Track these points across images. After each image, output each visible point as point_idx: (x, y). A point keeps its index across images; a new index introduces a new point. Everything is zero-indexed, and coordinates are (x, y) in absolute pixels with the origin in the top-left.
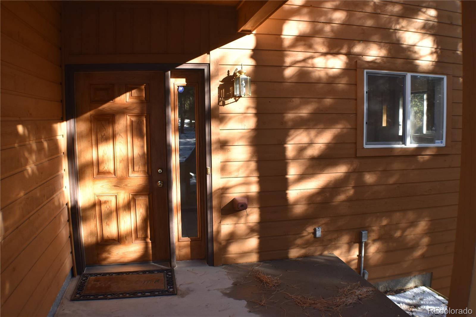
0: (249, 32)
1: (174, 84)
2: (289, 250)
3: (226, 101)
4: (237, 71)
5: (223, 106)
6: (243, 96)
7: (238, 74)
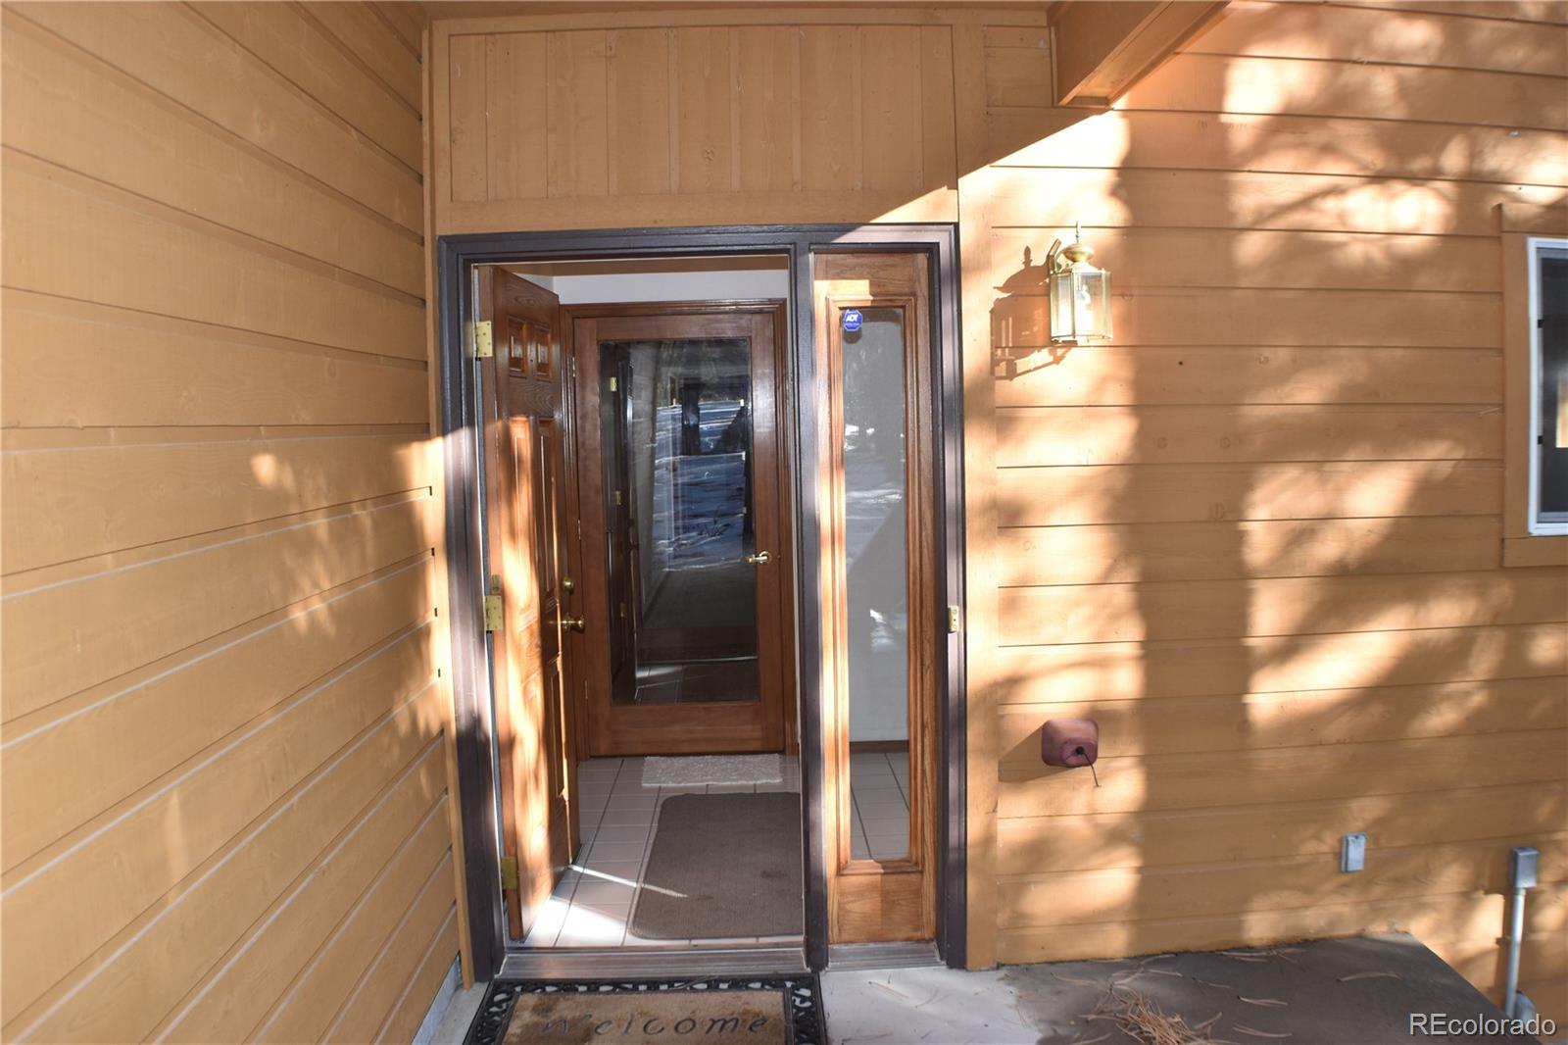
0: (1103, 104)
1: (827, 299)
2: (1243, 918)
3: (1018, 361)
4: (1060, 249)
5: (1007, 381)
6: (1081, 341)
7: (1062, 260)
